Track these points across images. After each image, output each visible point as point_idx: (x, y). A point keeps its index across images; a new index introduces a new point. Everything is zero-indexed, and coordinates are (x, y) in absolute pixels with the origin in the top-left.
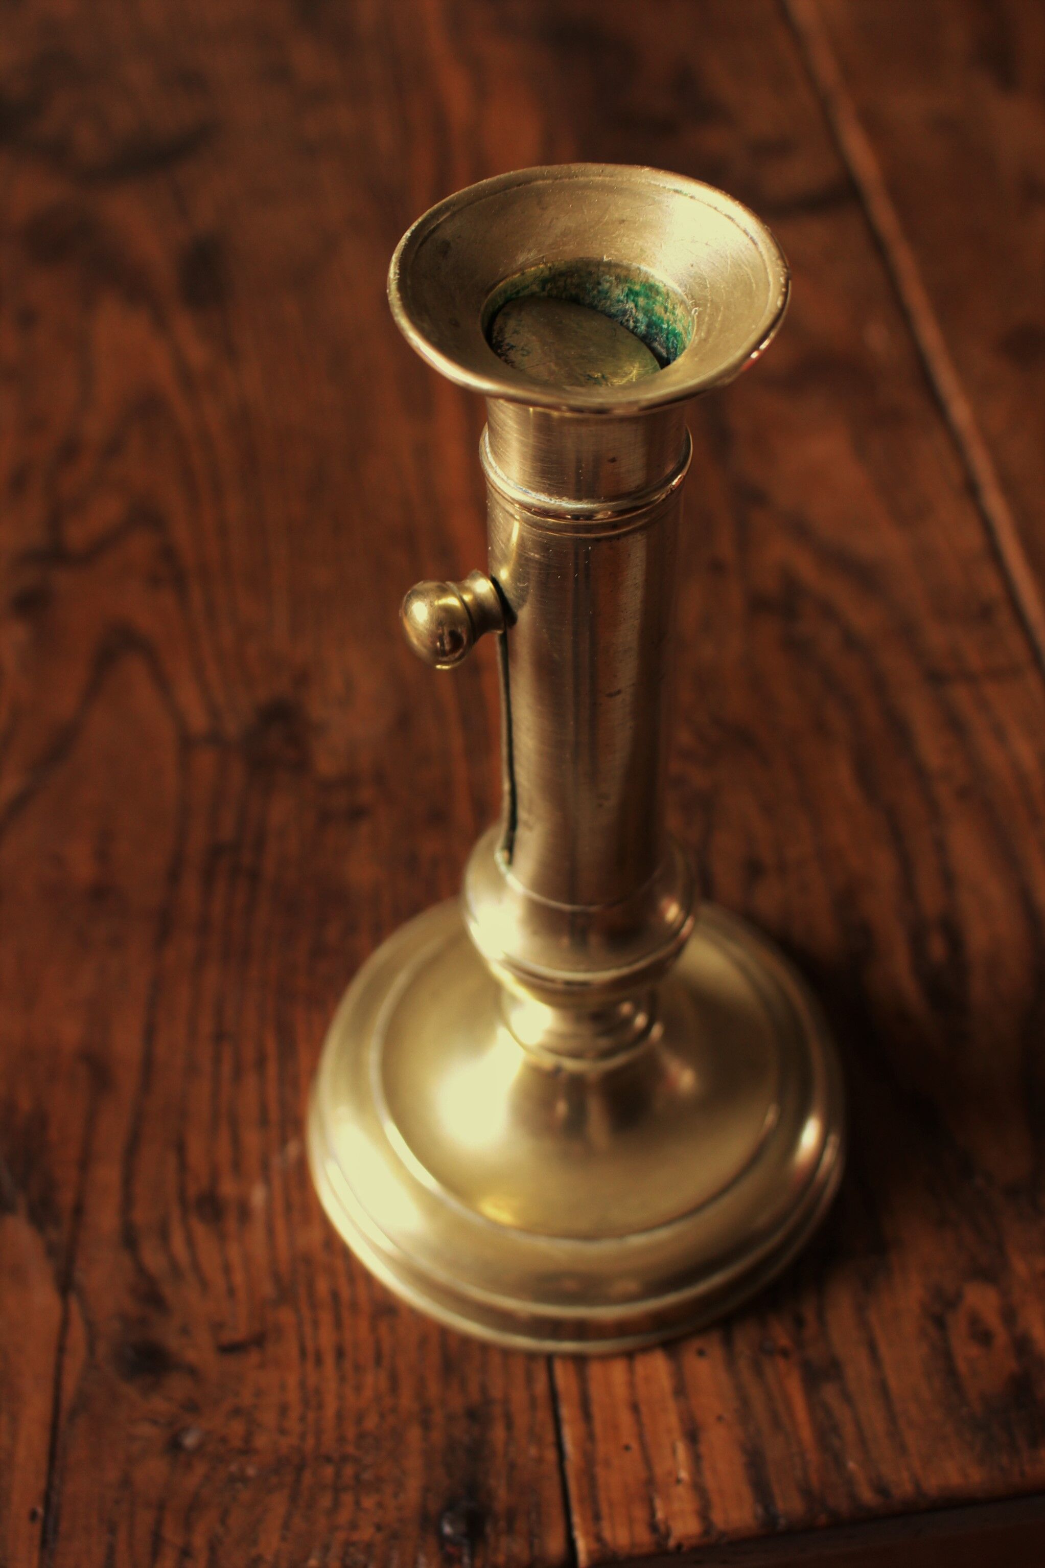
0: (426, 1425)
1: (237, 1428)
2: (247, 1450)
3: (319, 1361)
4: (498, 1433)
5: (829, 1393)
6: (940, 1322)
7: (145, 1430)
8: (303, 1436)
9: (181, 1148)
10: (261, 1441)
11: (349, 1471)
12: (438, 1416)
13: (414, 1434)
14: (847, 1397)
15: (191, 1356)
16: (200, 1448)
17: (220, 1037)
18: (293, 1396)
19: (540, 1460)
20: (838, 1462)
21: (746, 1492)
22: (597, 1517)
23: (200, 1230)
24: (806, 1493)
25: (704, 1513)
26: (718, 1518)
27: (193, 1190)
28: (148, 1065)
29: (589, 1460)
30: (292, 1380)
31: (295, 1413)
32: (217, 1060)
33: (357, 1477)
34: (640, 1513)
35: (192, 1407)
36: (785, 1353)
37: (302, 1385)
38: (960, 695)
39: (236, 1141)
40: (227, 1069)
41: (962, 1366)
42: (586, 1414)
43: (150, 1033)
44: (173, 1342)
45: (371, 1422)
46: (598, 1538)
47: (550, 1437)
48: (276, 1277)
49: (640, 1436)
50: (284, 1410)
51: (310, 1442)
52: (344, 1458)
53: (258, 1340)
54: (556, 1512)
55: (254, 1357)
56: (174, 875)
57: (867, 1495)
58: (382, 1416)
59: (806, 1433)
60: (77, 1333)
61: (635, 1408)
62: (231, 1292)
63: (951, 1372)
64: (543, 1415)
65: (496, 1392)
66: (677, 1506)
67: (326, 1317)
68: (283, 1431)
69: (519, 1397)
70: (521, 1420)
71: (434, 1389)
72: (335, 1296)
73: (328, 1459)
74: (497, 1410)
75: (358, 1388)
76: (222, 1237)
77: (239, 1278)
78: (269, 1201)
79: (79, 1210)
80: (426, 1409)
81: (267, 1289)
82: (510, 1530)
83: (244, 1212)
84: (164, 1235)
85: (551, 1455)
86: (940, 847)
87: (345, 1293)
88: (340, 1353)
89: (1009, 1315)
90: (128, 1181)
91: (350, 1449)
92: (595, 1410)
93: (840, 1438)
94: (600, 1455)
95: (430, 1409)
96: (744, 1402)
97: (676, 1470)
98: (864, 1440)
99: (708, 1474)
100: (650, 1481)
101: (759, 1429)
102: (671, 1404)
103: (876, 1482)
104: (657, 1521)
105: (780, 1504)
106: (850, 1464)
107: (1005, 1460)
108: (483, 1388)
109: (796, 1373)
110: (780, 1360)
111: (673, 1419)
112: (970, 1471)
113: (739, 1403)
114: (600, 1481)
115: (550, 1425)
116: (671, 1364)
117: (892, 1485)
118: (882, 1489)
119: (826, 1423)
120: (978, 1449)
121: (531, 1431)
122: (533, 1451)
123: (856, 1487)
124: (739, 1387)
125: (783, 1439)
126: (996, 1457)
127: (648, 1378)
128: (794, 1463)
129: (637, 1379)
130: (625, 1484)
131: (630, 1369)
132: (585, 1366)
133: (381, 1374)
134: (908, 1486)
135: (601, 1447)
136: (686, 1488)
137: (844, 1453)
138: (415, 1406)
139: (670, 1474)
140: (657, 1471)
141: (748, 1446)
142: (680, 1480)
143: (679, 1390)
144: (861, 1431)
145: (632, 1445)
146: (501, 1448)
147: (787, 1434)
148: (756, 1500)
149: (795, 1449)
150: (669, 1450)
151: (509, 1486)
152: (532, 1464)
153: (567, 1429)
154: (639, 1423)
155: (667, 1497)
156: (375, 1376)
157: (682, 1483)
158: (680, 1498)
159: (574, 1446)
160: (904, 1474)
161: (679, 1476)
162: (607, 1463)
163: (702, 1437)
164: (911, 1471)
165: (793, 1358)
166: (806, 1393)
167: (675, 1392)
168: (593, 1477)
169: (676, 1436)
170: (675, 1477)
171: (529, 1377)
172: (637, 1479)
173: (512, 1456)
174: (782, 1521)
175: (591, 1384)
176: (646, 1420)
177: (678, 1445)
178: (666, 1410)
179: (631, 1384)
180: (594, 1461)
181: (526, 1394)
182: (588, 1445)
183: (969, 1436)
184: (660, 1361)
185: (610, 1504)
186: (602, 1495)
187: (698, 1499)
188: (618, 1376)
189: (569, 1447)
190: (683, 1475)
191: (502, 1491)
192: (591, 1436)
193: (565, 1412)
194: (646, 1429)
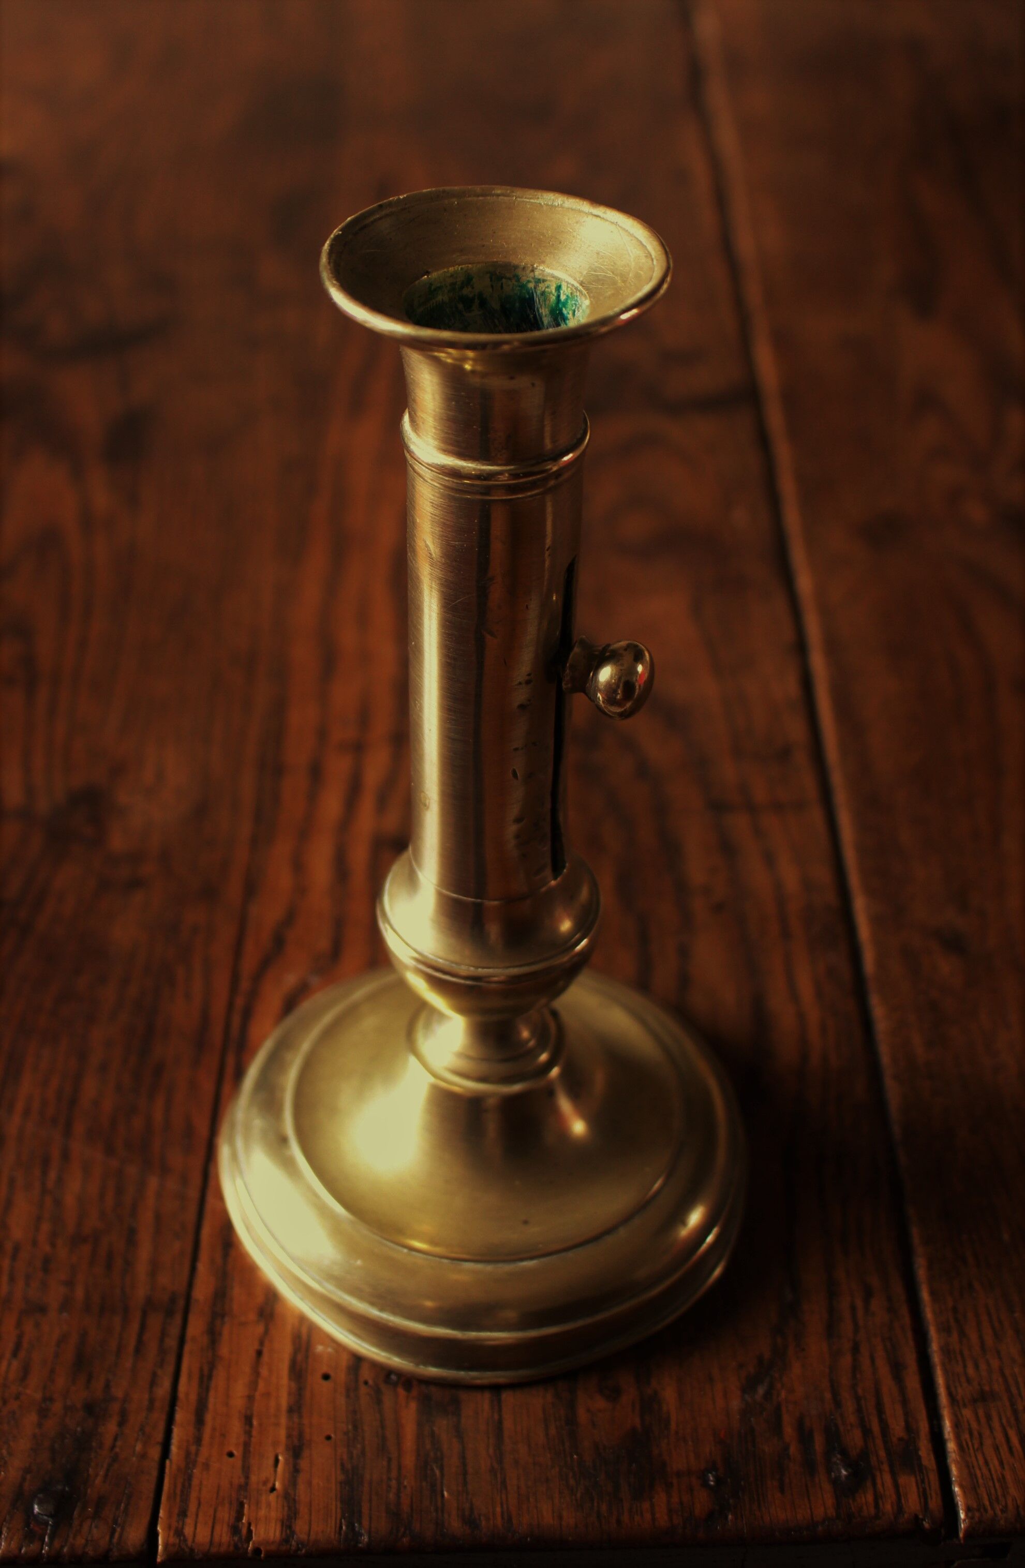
0: (43, 1413)
4: (111, 1427)
5: (441, 1425)
12: (57, 1407)
13: (30, 1420)
14: (458, 1431)
19: (143, 1456)
20: (434, 1490)
22: (183, 1514)
24: (394, 1516)
25: (287, 1524)
26: (300, 1527)
29: (190, 1459)
34: (226, 1514)
36: (408, 1386)
38: (737, 822)
41: (582, 1416)
42: (199, 1421)
46: (179, 1533)
47: (159, 1436)
49: (247, 1445)
54: (145, 1505)
57: (455, 1525)
59: (409, 1460)
61: (247, 1420)
63: (570, 1421)
64: (159, 1418)
65: (118, 1393)
66: (262, 1513)
69: (139, 1398)
70: (135, 1419)
71: (60, 1383)
74: (115, 1407)
80: (48, 1399)
82: (96, 1515)
85: (155, 1453)
86: (684, 953)
92: (209, 1418)
93: (442, 1469)
94: (201, 1459)
95: (51, 1399)
96: (355, 1427)
97: (272, 1480)
98: (465, 1473)
99: (301, 1487)
100: (244, 1487)
101: (363, 1453)
102: (283, 1420)
103: (467, 1513)
104: (240, 1525)
105: (365, 1522)
106: (446, 1494)
107: (604, 1508)
108: (107, 1386)
109: (413, 1405)
110: (401, 1392)
111: (282, 1433)
112: (565, 1514)
113: (350, 1427)
114: (195, 1482)
115: (161, 1426)
116: (293, 1385)
117: (482, 1518)
118: (470, 1521)
119: (432, 1454)
120: (579, 1495)
121: (142, 1429)
122: (139, 1447)
123: (446, 1516)
124: (354, 1412)
125: (385, 1463)
126: (596, 1504)
127: (267, 1395)
128: (389, 1486)
129: (257, 1394)
130: (219, 1487)
131: (253, 1385)
132: (210, 1377)
133: (15, 1364)
134: (499, 1521)
135: (204, 1451)
136: (278, 1497)
137: (442, 1483)
138: (38, 1396)
139: (265, 1483)
140: (254, 1478)
141: (349, 1466)
142: (273, 1489)
143: (295, 1409)
144: (464, 1464)
145: (235, 1452)
146: (108, 1441)
147: (389, 1460)
148: (343, 1516)
149: (394, 1474)
150: (271, 1461)
151: (106, 1476)
152: (134, 1459)
153: (176, 1432)
154: (249, 1433)
155: (258, 1503)
156: (9, 1364)
157: (275, 1492)
158: (269, 1505)
159: (179, 1448)
160: (498, 1509)
161: (274, 1485)
162: (206, 1466)
163: (306, 1453)
164: (505, 1506)
165: (415, 1392)
166: (420, 1425)
167: (290, 1410)
168: (190, 1478)
169: (281, 1449)
170: (270, 1485)
171: (153, 1382)
172: (231, 1484)
173: (117, 1450)
174: (365, 1539)
175: (212, 1394)
176: (254, 1433)
177: (280, 1458)
178: (277, 1425)
179: (250, 1398)
180: (195, 1463)
181: (146, 1396)
182: (193, 1448)
183: (572, 1482)
184: (285, 1380)
185: (199, 1504)
186: (194, 1495)
187: (286, 1508)
188: (240, 1389)
189: (174, 1449)
190: (278, 1485)
191: (98, 1481)
192: (198, 1440)
193: (179, 1416)
194: (253, 1440)
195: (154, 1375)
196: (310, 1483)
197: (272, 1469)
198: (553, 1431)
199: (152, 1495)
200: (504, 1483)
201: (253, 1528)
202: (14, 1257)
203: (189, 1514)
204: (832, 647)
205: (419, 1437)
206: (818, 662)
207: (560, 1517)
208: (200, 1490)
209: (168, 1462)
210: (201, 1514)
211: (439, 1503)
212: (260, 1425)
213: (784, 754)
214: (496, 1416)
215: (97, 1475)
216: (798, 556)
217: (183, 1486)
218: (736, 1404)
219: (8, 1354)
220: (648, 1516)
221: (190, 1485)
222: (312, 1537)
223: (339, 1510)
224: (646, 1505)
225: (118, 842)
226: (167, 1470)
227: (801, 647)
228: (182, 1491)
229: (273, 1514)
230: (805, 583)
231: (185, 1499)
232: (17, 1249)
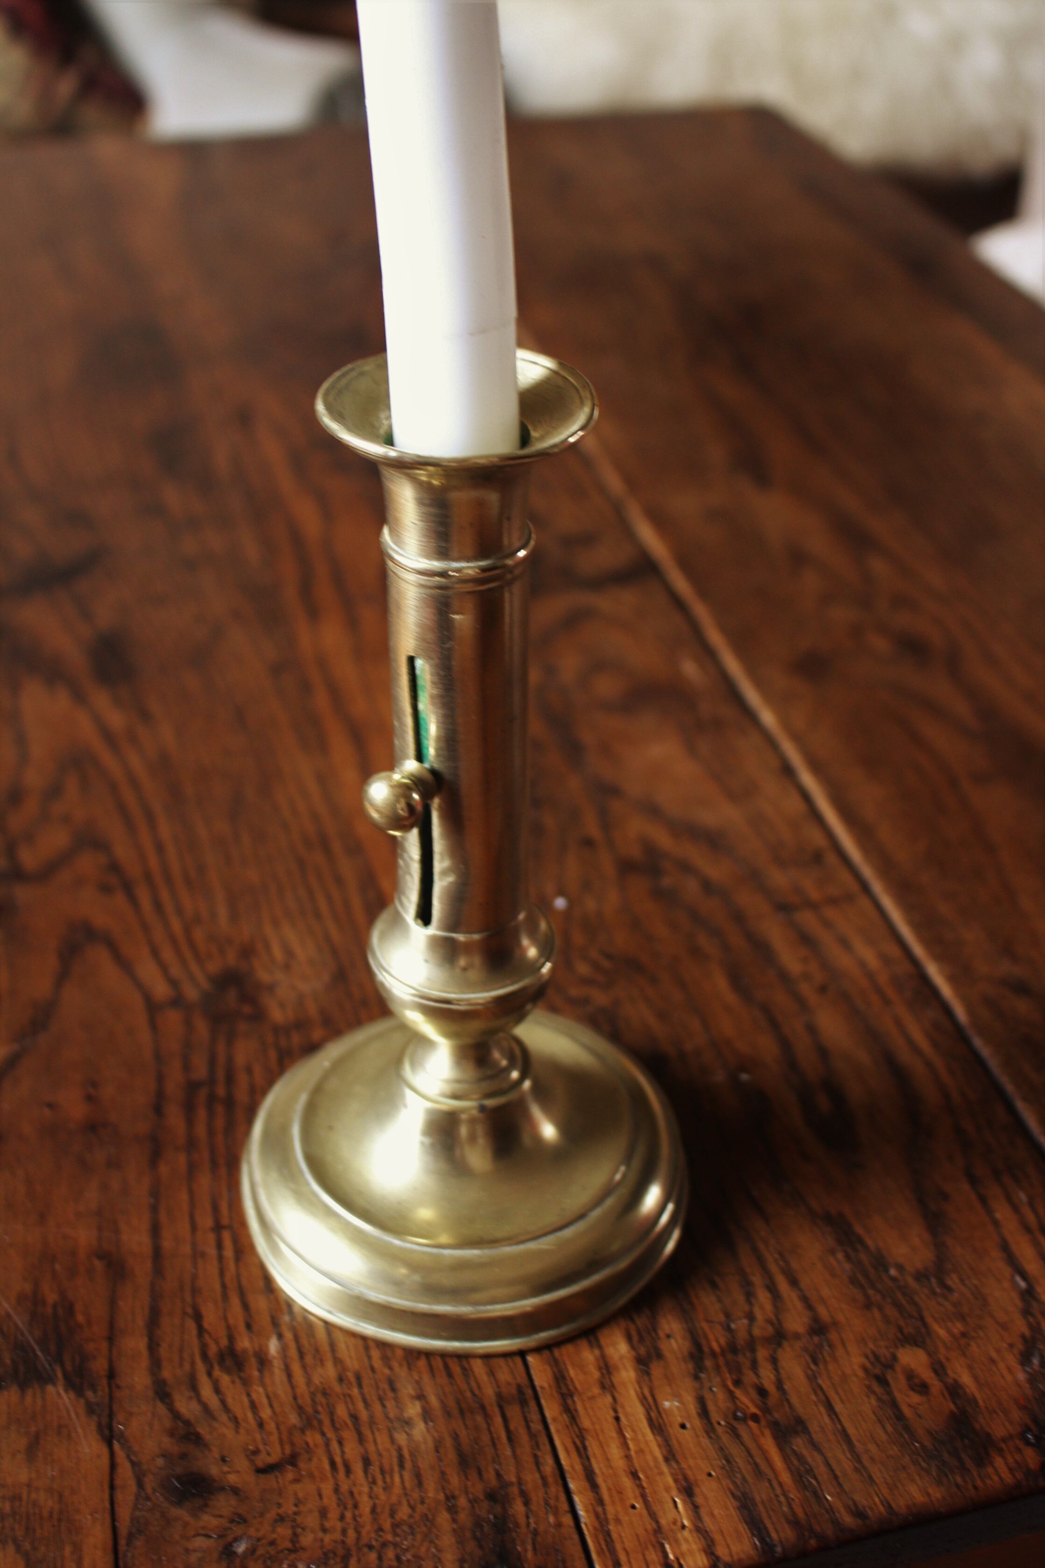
0: (453, 1510)
1: (284, 1531)
2: (295, 1548)
3: (348, 1471)
4: (518, 1508)
5: (799, 1443)
6: (882, 1381)
7: (199, 1542)
8: (344, 1532)
9: (198, 1317)
10: (307, 1540)
11: (390, 1553)
12: (463, 1501)
13: (444, 1518)
14: (815, 1446)
15: (232, 1478)
16: (251, 1552)
17: (218, 1228)
18: (330, 1500)
19: (559, 1525)
20: (819, 1498)
21: (743, 1528)
23: (225, 1380)
24: (795, 1523)
25: (709, 1550)
26: (721, 1551)
27: (213, 1349)
28: (157, 1254)
29: (601, 1521)
30: (327, 1488)
31: (334, 1514)
32: (220, 1246)
33: (398, 1558)
34: (653, 1555)
35: (240, 1519)
36: (755, 1418)
37: (336, 1490)
38: (807, 919)
39: (246, 1306)
40: (229, 1253)
41: (907, 1411)
42: (594, 1486)
43: (155, 1230)
44: (214, 1471)
45: (404, 1512)
47: (565, 1506)
48: (300, 1409)
49: (643, 1496)
50: (323, 1513)
51: (351, 1534)
52: (384, 1545)
53: (292, 1460)
55: (290, 1475)
56: (158, 1109)
57: (848, 1520)
58: (413, 1508)
59: (786, 1477)
60: (125, 1471)
61: (634, 1475)
62: (261, 1425)
63: (900, 1416)
64: (555, 1489)
65: (510, 1475)
66: (684, 1547)
67: (349, 1435)
68: (324, 1530)
69: (531, 1478)
70: (537, 1497)
71: (455, 1480)
72: (355, 1417)
73: (370, 1547)
74: (515, 1490)
75: (387, 1488)
76: (246, 1383)
77: (266, 1413)
78: (284, 1350)
79: (112, 1375)
80: (450, 1497)
81: (293, 1419)
83: (263, 1361)
84: (194, 1387)
85: (567, 1520)
86: (812, 1029)
87: (364, 1415)
88: (367, 1462)
89: (939, 1369)
90: (153, 1346)
91: (389, 1537)
92: (600, 1480)
93: (815, 1478)
94: (610, 1517)
95: (454, 1497)
96: (728, 1461)
97: (679, 1519)
98: (836, 1477)
99: (707, 1519)
100: (658, 1530)
101: (744, 1478)
102: (665, 1469)
103: (853, 1508)
104: (670, 1562)
105: (774, 1535)
106: (829, 1498)
107: (959, 1479)
108: (498, 1475)
109: (767, 1432)
110: (752, 1424)
111: (670, 1480)
112: (930, 1491)
113: (724, 1462)
114: (614, 1536)
115: (563, 1497)
116: (658, 1438)
117: (867, 1510)
118: (859, 1513)
119: (802, 1468)
120: (934, 1474)
121: (547, 1503)
122: (551, 1519)
123: (837, 1514)
124: (721, 1449)
125: (767, 1484)
126: (951, 1478)
127: (640, 1451)
128: (780, 1502)
129: (633, 1453)
130: (637, 1535)
131: (625, 1445)
132: (585, 1448)
133: (407, 1475)
134: (882, 1508)
135: (610, 1509)
136: (690, 1531)
137: (822, 1490)
138: (441, 1496)
139: (675, 1522)
140: (663, 1522)
141: (738, 1494)
142: (683, 1527)
143: (670, 1456)
144: (832, 1470)
145: (637, 1505)
146: (522, 1520)
147: (769, 1481)
148: (753, 1535)
149: (778, 1491)
150: (671, 1505)
151: (535, 1549)
152: (552, 1530)
153: (576, 1499)
154: (641, 1486)
155: (677, 1541)
156: (401, 1477)
157: (687, 1529)
158: (686, 1540)
159: (587, 1511)
160: (877, 1499)
161: (682, 1523)
162: (618, 1521)
163: (697, 1491)
164: (881, 1496)
165: (763, 1423)
166: (781, 1449)
167: (666, 1460)
168: (608, 1534)
169: (674, 1492)
170: (679, 1524)
171: (537, 1464)
172: (646, 1530)
173: (533, 1525)
174: (779, 1549)
175: (593, 1461)
176: (645, 1485)
177: (677, 1500)
178: (661, 1473)
179: (628, 1457)
180: (606, 1519)
181: (537, 1476)
182: (599, 1509)
183: (924, 1464)
184: (650, 1436)
185: (627, 1553)
186: (618, 1547)
187: (702, 1539)
188: (615, 1452)
189: (581, 1513)
190: (686, 1523)
191: (530, 1555)
192: (601, 1502)
193: (572, 1486)
194: (647, 1491)
195: (536, 1457)
196: (712, 1515)
197: (674, 1511)
198: (889, 1428)
199: (583, 1556)
200: (870, 1478)
201: (682, 1562)
202: (360, 1386)
203: (622, 1563)
204: (816, 766)
205: (786, 1459)
206: (808, 779)
207: (928, 1495)
208: (623, 1542)
209: (583, 1526)
210: (633, 1561)
211: (828, 1507)
212: (647, 1477)
213: (817, 858)
214: (839, 1427)
215: (526, 1550)
216: (752, 696)
217: (606, 1541)
218: (1021, 1376)
219: (396, 1468)
220: (996, 1478)
221: (612, 1541)
222: (735, 1557)
223: (748, 1531)
224: (990, 1470)
225: (277, 1015)
226: (586, 1532)
227: (787, 771)
228: (607, 1546)
229: (694, 1547)
230: (768, 718)
231: (613, 1552)
232: (358, 1378)
